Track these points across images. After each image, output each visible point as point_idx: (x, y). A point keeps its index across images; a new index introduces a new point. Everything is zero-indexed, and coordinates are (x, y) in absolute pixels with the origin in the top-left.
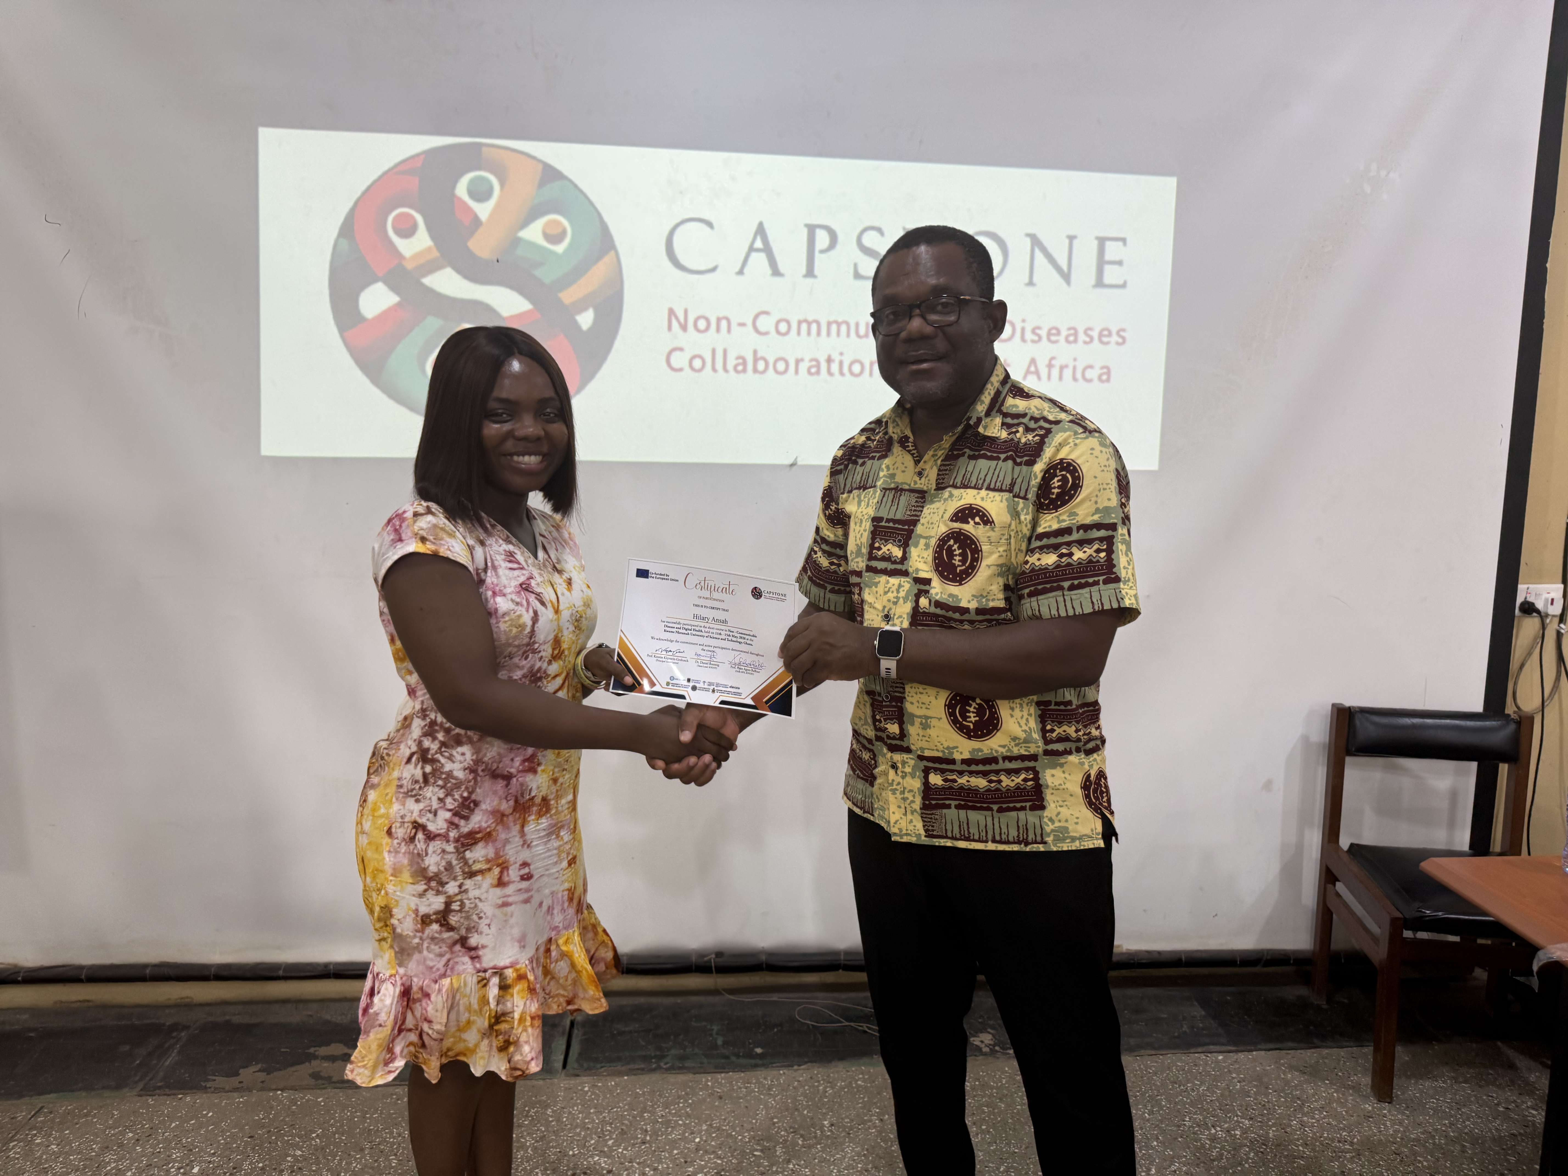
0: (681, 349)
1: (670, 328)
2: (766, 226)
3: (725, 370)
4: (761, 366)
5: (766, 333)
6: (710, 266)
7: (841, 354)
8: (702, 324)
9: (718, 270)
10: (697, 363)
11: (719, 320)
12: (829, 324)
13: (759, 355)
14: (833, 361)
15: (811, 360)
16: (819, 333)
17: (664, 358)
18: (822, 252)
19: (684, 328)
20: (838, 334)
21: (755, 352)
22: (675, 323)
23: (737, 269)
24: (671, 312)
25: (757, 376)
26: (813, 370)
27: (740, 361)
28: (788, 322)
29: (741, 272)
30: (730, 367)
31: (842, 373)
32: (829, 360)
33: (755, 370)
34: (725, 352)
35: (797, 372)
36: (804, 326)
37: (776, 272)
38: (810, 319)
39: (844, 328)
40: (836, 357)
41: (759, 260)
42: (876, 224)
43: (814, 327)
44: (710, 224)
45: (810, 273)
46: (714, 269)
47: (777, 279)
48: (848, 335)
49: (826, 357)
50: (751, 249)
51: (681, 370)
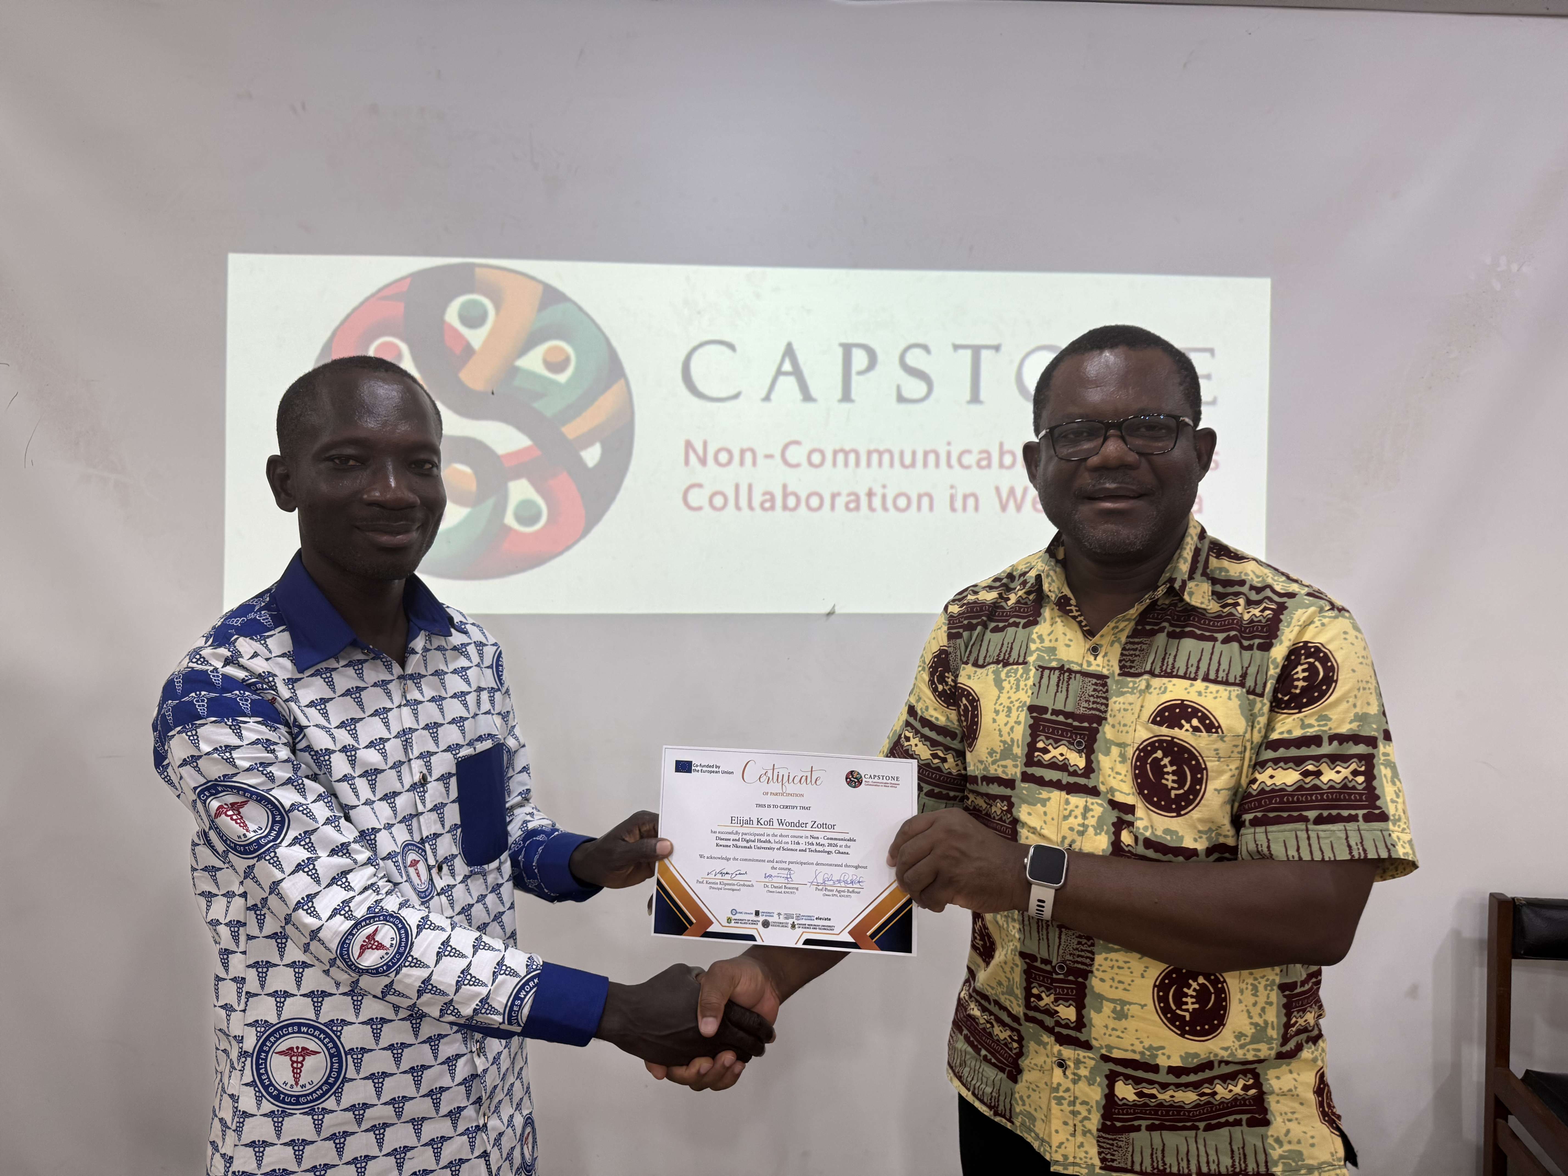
0: (700, 486)
1: (687, 462)
2: (795, 346)
3: (751, 508)
4: (792, 501)
5: (797, 466)
6: (733, 392)
7: (884, 487)
8: (723, 457)
9: (742, 398)
10: (718, 501)
11: (743, 452)
12: (869, 453)
13: (790, 489)
14: (875, 494)
15: (849, 495)
16: (858, 464)
17: (681, 496)
18: (860, 373)
19: (703, 461)
20: (880, 464)
21: (785, 487)
22: (693, 457)
23: (763, 394)
24: (689, 445)
25: (787, 513)
26: (852, 506)
27: (768, 497)
28: (822, 452)
29: (767, 398)
30: (756, 503)
31: (885, 508)
32: (870, 494)
33: (785, 507)
34: (750, 487)
35: (833, 507)
36: (841, 457)
37: (807, 397)
38: (847, 448)
39: (886, 458)
40: (879, 491)
41: (788, 384)
42: (921, 340)
43: (852, 457)
44: (731, 347)
45: (846, 396)
46: (736, 396)
47: (810, 405)
48: (892, 465)
49: (866, 490)
50: (779, 372)
51: (700, 508)
